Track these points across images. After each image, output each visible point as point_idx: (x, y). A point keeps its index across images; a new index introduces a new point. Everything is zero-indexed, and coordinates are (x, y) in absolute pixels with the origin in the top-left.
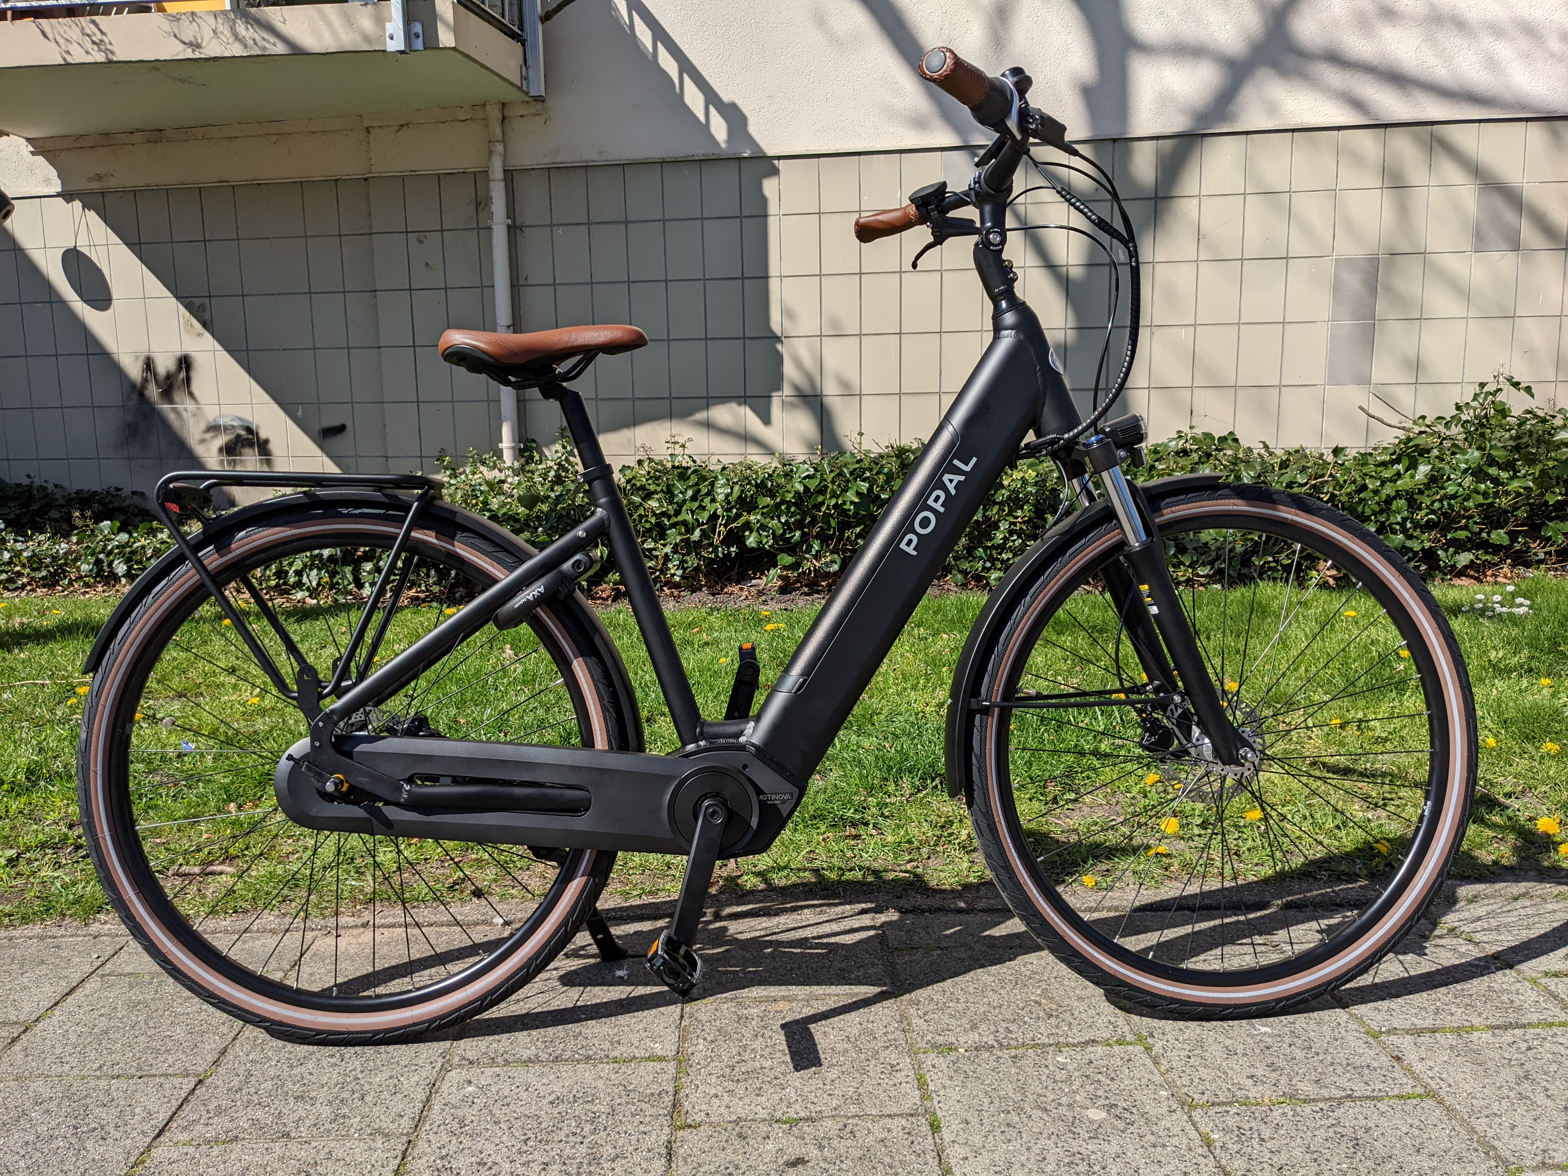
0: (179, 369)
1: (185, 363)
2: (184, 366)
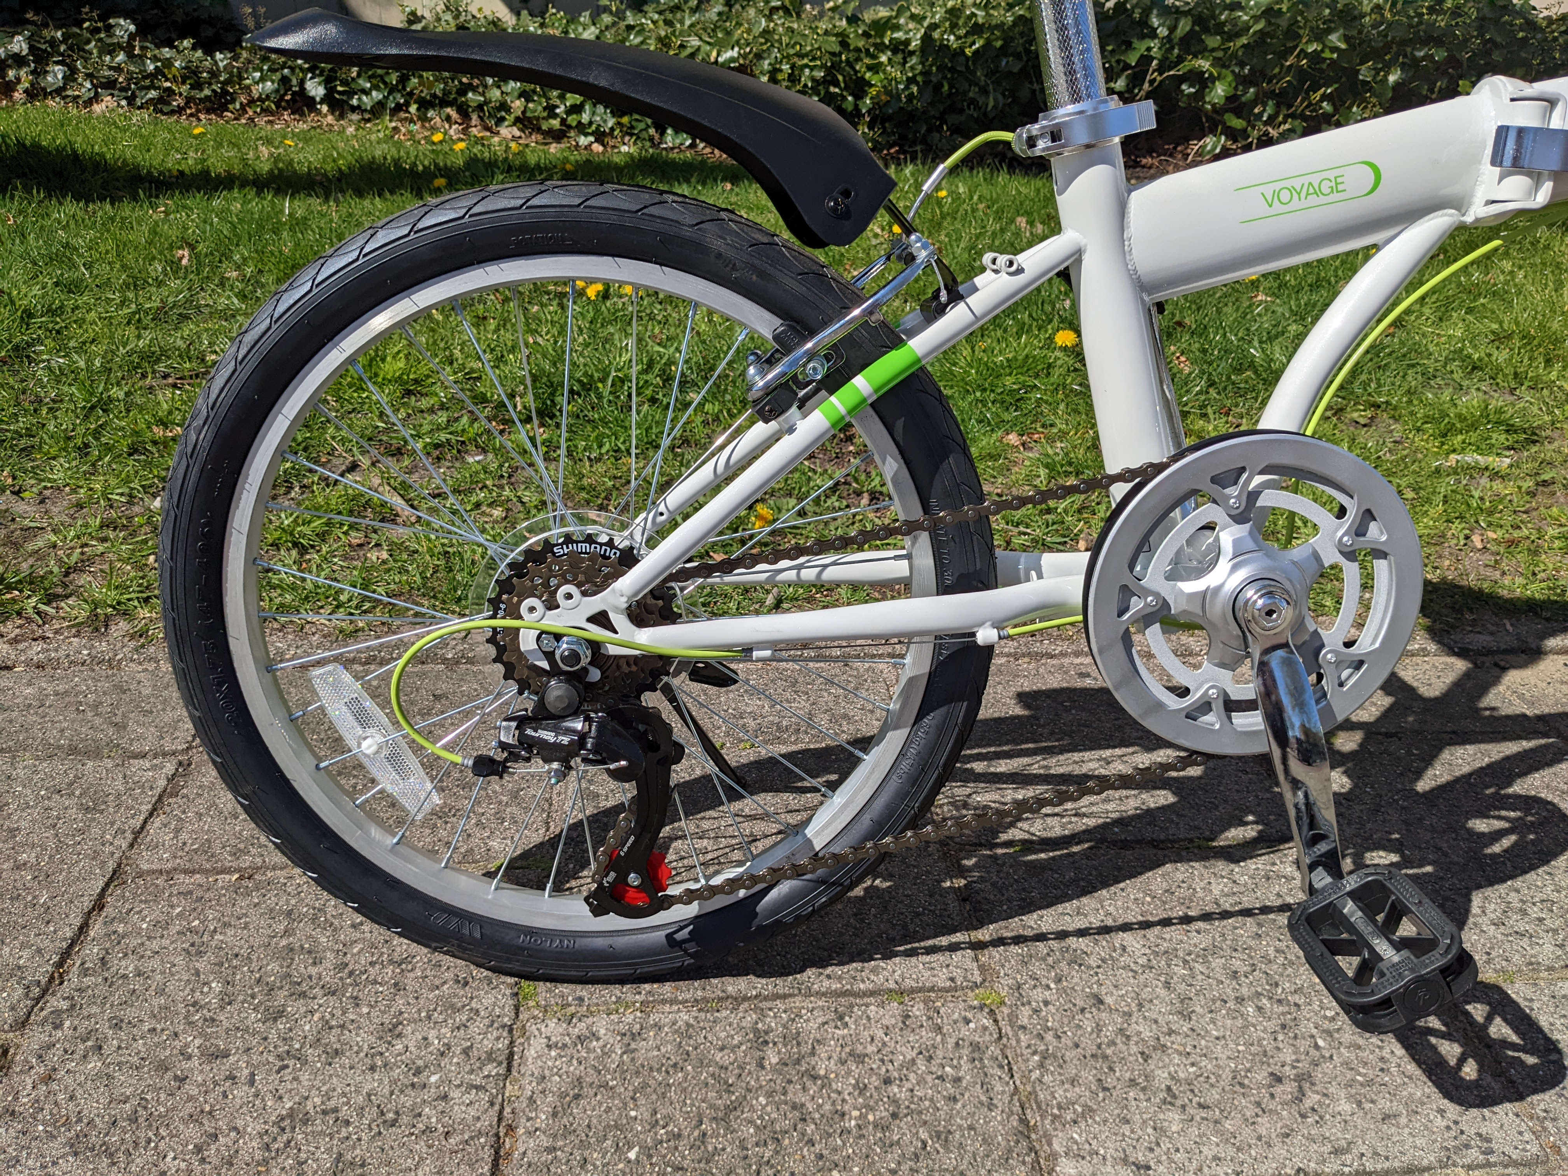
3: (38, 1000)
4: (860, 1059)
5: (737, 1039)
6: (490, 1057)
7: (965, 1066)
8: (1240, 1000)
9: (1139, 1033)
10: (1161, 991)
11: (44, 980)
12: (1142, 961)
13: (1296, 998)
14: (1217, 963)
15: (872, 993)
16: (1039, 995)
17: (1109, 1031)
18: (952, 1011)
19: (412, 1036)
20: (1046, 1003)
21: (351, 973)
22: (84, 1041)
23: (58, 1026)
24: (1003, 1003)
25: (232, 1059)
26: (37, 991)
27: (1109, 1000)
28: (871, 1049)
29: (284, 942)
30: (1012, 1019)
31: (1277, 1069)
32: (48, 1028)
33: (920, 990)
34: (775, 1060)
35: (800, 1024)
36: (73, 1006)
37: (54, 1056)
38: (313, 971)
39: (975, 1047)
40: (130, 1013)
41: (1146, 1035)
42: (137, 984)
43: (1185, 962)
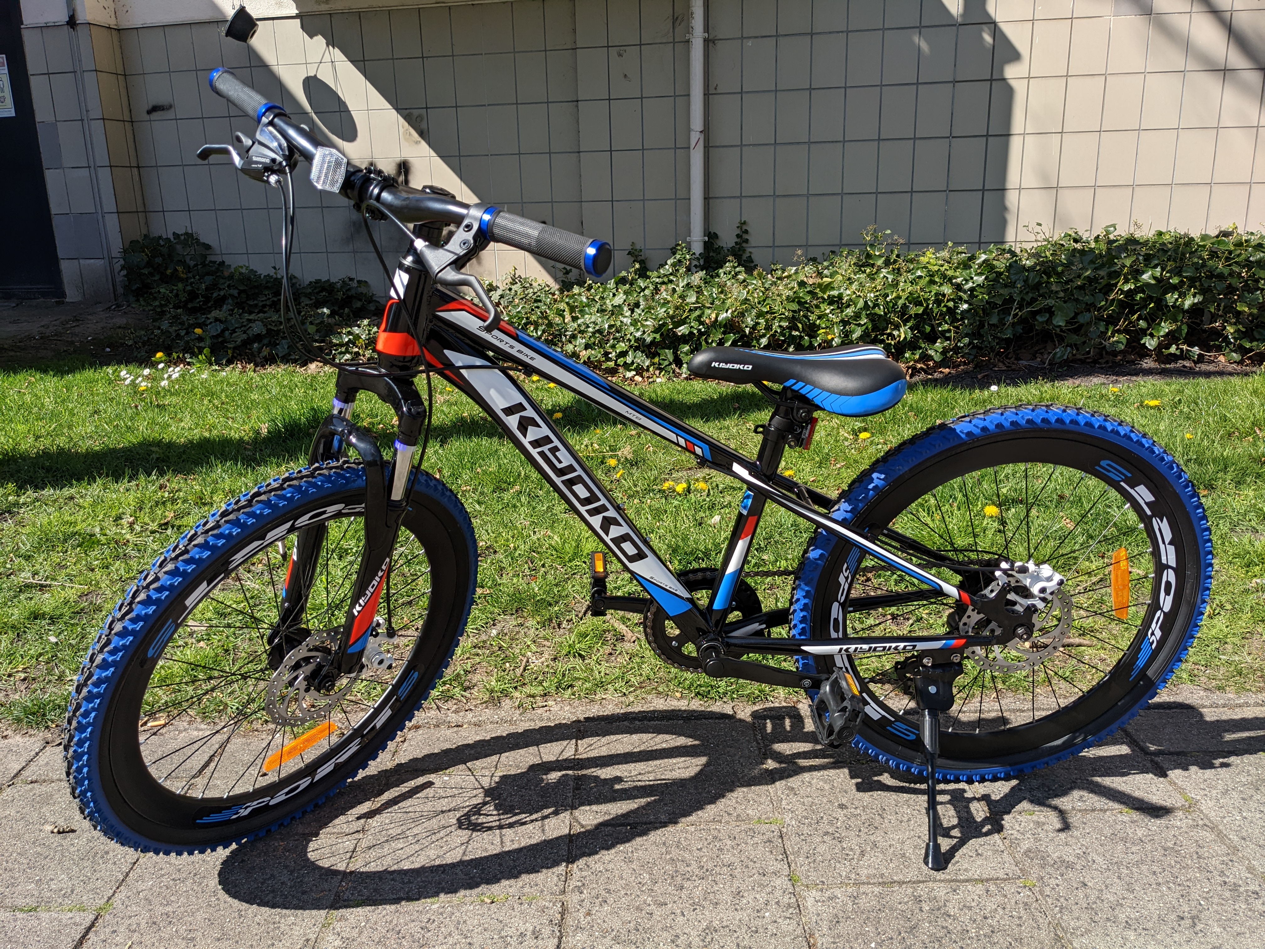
0: (399, 173)
1: (404, 167)
2: (403, 170)
3: (566, 881)
4: (970, 908)
5: (906, 899)
6: (789, 906)
7: (1023, 912)
8: (1159, 884)
9: (1108, 899)
10: (1117, 881)
11: (564, 874)
12: (1105, 867)
13: (1188, 883)
14: (1144, 868)
15: (967, 881)
16: (1053, 882)
17: (1093, 898)
18: (1009, 888)
19: (749, 897)
20: (1058, 885)
21: (707, 870)
22: (597, 898)
23: (581, 893)
24: (1035, 885)
25: (670, 906)
26: (563, 878)
27: (1089, 884)
28: (973, 904)
29: (668, 857)
30: (1041, 892)
31: (1181, 914)
32: (578, 893)
33: (991, 879)
34: (928, 908)
35: (935, 893)
36: (584, 885)
37: (586, 904)
38: (689, 869)
39: (1026, 904)
40: (612, 887)
41: (1112, 899)
42: (608, 874)
43: (1127, 867)
